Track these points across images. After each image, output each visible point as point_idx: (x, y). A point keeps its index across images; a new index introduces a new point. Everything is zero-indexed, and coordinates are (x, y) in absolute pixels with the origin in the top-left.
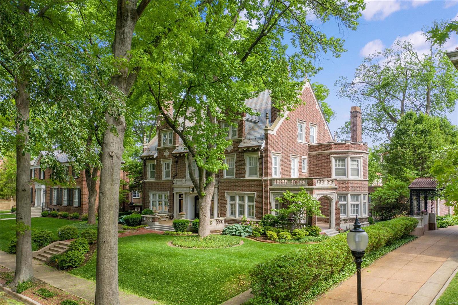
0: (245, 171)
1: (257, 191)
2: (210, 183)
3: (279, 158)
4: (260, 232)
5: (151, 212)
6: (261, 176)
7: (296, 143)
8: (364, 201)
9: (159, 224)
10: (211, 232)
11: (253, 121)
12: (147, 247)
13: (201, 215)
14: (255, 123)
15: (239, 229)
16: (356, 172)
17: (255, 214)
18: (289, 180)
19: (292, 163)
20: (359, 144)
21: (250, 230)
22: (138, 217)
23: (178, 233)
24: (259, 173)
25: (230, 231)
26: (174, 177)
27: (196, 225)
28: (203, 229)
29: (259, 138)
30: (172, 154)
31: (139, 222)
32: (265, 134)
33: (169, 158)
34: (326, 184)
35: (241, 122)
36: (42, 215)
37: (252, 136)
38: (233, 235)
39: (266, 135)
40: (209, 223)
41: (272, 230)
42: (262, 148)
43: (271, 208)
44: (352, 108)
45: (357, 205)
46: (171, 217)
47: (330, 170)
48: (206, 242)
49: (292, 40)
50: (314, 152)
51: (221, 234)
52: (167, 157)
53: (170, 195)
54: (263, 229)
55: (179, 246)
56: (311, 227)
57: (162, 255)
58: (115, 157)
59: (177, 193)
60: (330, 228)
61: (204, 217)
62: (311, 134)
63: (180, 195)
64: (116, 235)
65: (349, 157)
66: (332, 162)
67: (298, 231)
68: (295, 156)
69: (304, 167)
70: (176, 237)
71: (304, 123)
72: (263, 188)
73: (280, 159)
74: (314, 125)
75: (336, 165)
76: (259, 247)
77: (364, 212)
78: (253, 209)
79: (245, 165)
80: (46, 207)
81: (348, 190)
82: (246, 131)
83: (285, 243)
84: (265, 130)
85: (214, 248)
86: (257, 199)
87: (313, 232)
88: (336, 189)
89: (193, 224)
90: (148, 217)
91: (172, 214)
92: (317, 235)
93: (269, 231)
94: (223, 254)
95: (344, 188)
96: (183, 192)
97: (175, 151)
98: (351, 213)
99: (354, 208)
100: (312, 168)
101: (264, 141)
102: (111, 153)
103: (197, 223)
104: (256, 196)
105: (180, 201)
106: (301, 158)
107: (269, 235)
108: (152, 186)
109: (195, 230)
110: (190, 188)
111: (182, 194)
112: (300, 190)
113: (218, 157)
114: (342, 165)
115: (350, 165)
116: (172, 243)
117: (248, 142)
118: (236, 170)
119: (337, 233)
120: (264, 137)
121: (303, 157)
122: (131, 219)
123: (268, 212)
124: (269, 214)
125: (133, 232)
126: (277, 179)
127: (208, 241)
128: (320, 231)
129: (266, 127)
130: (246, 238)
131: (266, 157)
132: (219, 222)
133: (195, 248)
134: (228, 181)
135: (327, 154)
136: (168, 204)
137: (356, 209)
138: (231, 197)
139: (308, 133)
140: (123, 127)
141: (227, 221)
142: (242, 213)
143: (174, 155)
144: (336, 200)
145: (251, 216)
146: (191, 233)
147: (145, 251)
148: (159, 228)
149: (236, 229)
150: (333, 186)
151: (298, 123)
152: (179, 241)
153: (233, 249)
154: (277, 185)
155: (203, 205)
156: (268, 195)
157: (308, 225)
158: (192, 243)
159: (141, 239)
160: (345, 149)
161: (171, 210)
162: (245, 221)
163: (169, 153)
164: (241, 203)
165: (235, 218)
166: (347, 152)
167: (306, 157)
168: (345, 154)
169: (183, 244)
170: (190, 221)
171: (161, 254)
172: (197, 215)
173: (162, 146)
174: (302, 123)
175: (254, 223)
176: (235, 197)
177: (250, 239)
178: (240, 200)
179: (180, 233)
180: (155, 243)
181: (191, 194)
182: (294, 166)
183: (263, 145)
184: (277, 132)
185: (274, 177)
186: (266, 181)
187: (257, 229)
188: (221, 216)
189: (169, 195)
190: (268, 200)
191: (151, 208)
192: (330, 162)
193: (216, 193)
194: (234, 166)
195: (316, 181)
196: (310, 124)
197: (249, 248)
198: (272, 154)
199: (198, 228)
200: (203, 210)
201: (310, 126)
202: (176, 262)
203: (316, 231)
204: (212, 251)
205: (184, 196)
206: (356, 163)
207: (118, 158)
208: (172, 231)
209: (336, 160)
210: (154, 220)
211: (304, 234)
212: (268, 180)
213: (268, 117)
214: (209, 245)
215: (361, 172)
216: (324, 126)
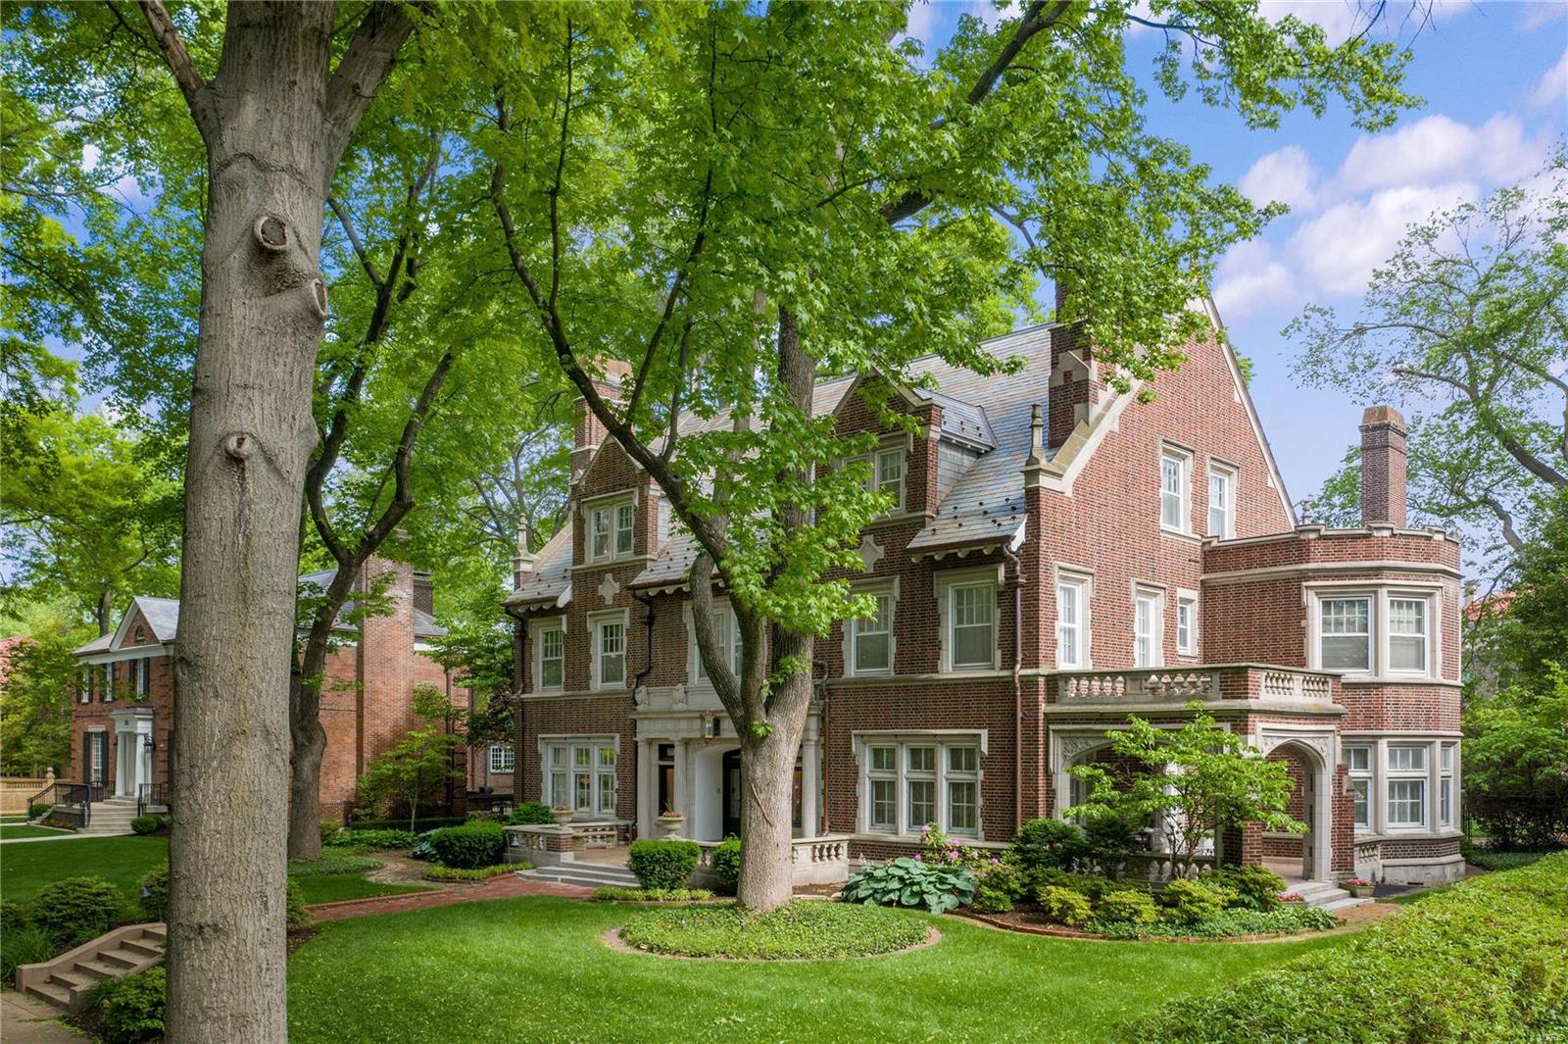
0: (936, 645)
1: (990, 726)
2: (790, 680)
3: (1083, 593)
4: (1010, 892)
5: (543, 816)
6: (1010, 661)
7: (1153, 533)
8: (1445, 766)
9: (576, 858)
10: (796, 890)
11: (970, 445)
12: (509, 951)
13: (752, 819)
14: (977, 453)
15: (918, 879)
16: (1412, 652)
17: (980, 822)
18: (1137, 676)
19: (1137, 616)
20: (1429, 538)
21: (961, 884)
22: (489, 830)
23: (651, 893)
24: (998, 654)
25: (876, 886)
26: (640, 679)
27: (728, 862)
28: (762, 876)
29: (1001, 510)
30: (629, 588)
31: (497, 853)
32: (1028, 491)
33: (620, 606)
34: (1298, 695)
35: (922, 444)
36: (135, 825)
37: (970, 505)
38: (889, 904)
39: (1032, 497)
40: (784, 851)
41: (1065, 885)
42: (1014, 546)
43: (1051, 793)
44: (1369, 413)
45: (1416, 787)
46: (628, 834)
47: (1301, 644)
48: (774, 933)
49: (1158, 67)
50: (1228, 574)
51: (838, 900)
52: (609, 601)
53: (623, 750)
54: (1027, 880)
55: (651, 950)
56: (1242, 872)
57: (569, 989)
58: (257, 468)
59: (650, 742)
60: (1308, 875)
61: (763, 828)
62: (1213, 504)
63: (665, 750)
64: (269, 890)
65: (1383, 592)
66: (1309, 610)
67: (1189, 886)
68: (1149, 588)
69: (1183, 633)
70: (642, 909)
71: (1184, 458)
72: (1020, 715)
73: (1090, 594)
74: (1224, 466)
75: (1326, 624)
76: (1020, 953)
77: (1445, 816)
78: (971, 799)
79: (937, 622)
80: (154, 802)
81: (1380, 725)
82: (940, 487)
83: (1132, 937)
84: (1026, 473)
85: (809, 956)
86: (991, 757)
87: (1249, 892)
88: (1337, 716)
89: (716, 861)
90: (532, 834)
91: (630, 823)
92: (1265, 905)
93: (1053, 888)
94: (854, 984)
95: (1360, 717)
96: (674, 737)
97: (643, 578)
98: (1391, 820)
99: (1402, 796)
100: (1219, 637)
101: (1023, 520)
102: (232, 444)
103: (733, 853)
104: (985, 748)
105: (664, 772)
106: (1172, 598)
107: (1056, 906)
108: (551, 716)
109: (726, 881)
110: (702, 718)
111: (672, 746)
112: (1188, 717)
113: (826, 563)
114: (1350, 623)
115: (1390, 622)
116: (622, 936)
117: (952, 528)
118: (900, 644)
119: (1343, 897)
120: (1023, 505)
121: (1182, 593)
122: (458, 838)
123: (1041, 811)
124: (1042, 818)
125: (467, 892)
126: (1079, 676)
127: (780, 926)
128: (1284, 889)
129: (1032, 460)
130: (948, 917)
131: (1034, 583)
132: (822, 853)
133: (723, 959)
134: (862, 687)
135: (1287, 581)
136: (616, 786)
137: (1409, 801)
138: (877, 753)
139: (1200, 499)
140: (307, 300)
141: (856, 848)
142: (922, 815)
143: (639, 593)
144: (1339, 761)
145: (965, 829)
146: (707, 894)
147: (499, 968)
148: (574, 874)
149: (901, 879)
150: (1325, 702)
151: (1162, 458)
152: (652, 928)
153: (894, 963)
154: (1080, 700)
155: (759, 773)
156: (1041, 740)
157: (1225, 861)
158: (712, 934)
159: (489, 919)
160: (1367, 557)
161: (628, 808)
162: (939, 850)
163: (617, 585)
164: (922, 776)
165: (893, 838)
166: (1378, 571)
167: (1194, 595)
168: (1367, 577)
169: (672, 940)
170: (705, 849)
171: (567, 983)
172: (732, 824)
173: (591, 559)
174: (1178, 456)
175: (981, 856)
176: (892, 752)
177: (968, 920)
178: (915, 764)
179: (659, 893)
180: (548, 934)
181: (707, 741)
182: (1145, 628)
183: (1020, 537)
184: (1076, 485)
185: (1063, 666)
186: (1029, 683)
187: (996, 881)
188: (834, 829)
189: (617, 748)
190: (1041, 763)
191: (547, 800)
192: (1301, 612)
193: (813, 736)
194: (891, 626)
195: (1259, 679)
196: (1209, 462)
197: (970, 961)
198: (1057, 573)
199: (736, 876)
200: (761, 797)
201: (1210, 473)
202: (633, 1020)
203: (1263, 885)
204: (804, 974)
205: (678, 752)
206: (1412, 615)
207: (277, 471)
208: (626, 888)
209: (1327, 605)
210: (554, 845)
211: (1218, 899)
212: (1041, 680)
213: (1038, 421)
214: (787, 945)
215: (1433, 651)
216: (1265, 473)
